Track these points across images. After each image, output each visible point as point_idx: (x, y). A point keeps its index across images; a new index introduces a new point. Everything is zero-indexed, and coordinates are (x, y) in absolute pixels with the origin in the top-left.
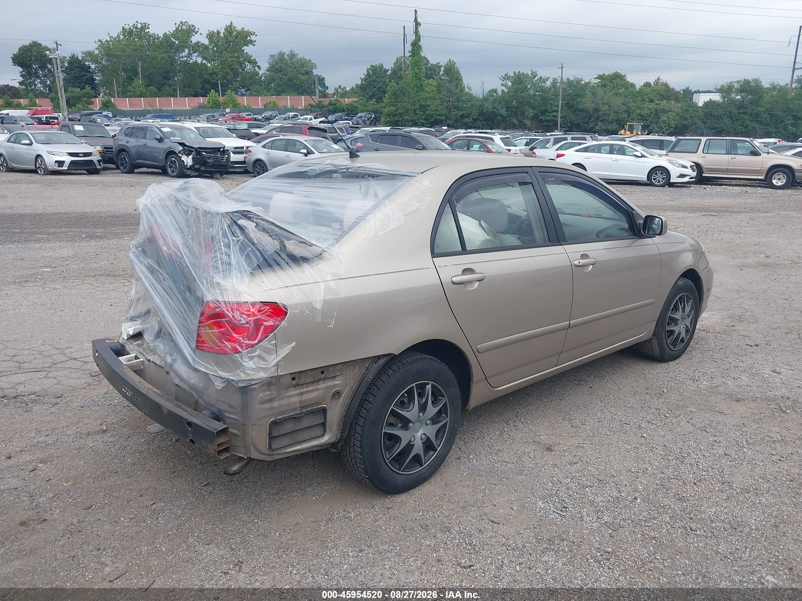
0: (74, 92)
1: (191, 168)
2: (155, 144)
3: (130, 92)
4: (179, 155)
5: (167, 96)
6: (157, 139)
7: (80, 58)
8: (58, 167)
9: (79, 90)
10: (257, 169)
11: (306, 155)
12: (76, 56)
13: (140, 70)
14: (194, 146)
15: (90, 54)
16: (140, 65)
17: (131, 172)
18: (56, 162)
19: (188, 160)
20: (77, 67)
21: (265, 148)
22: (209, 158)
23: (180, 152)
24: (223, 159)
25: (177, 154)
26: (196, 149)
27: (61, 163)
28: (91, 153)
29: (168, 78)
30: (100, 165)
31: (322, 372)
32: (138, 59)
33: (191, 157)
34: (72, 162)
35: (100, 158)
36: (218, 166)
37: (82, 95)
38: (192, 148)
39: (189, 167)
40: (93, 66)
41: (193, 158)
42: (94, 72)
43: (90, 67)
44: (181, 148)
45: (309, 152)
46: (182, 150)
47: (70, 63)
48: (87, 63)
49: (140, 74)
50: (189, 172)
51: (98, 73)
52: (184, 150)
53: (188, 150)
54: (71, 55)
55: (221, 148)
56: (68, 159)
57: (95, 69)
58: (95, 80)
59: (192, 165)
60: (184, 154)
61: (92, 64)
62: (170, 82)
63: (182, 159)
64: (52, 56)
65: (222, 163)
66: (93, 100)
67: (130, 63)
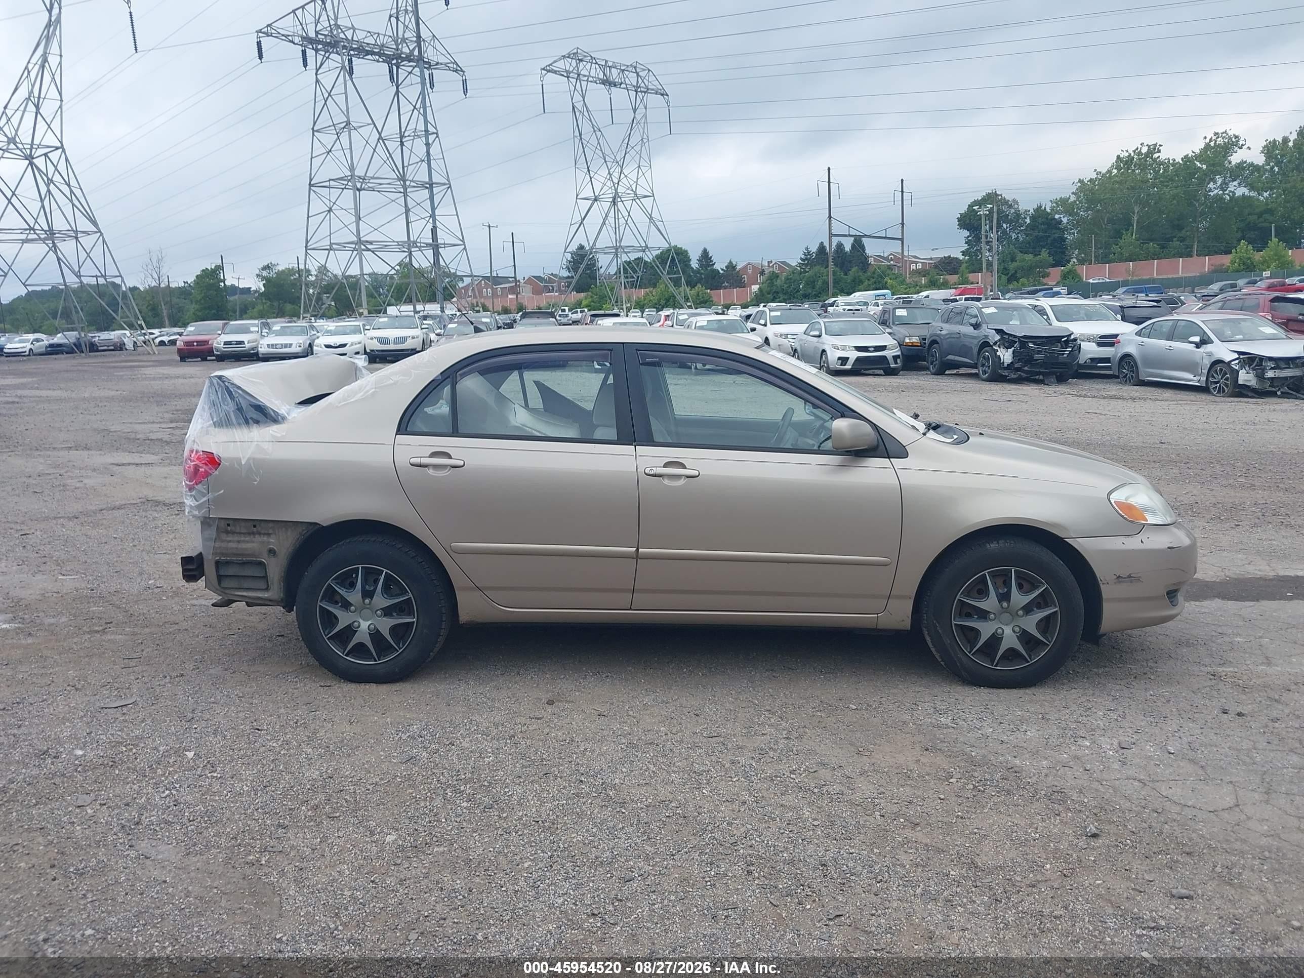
0: (1024, 260)
1: (1010, 366)
2: (970, 330)
3: (1114, 254)
4: (994, 347)
5: (1174, 256)
6: (972, 325)
7: (1048, 210)
8: (841, 365)
9: (1031, 256)
10: (1124, 371)
11: (1198, 345)
12: (1043, 208)
13: (1136, 219)
14: (1017, 334)
15: (1063, 202)
16: (1136, 211)
17: (940, 372)
18: (839, 358)
19: (1006, 356)
20: (1043, 223)
21: (1140, 336)
22: (1039, 352)
23: (995, 344)
24: (1063, 354)
25: (992, 346)
26: (1019, 338)
27: (844, 360)
28: (886, 346)
29: (1180, 228)
30: (896, 363)
31: (255, 526)
32: (1136, 202)
33: (1011, 351)
34: (858, 360)
35: (899, 353)
36: (1053, 364)
37: (1034, 264)
38: (1015, 336)
39: (1006, 366)
40: (1065, 220)
41: (1014, 352)
42: (1065, 229)
43: (1061, 221)
44: (998, 337)
45: (1205, 341)
46: (999, 340)
47: (1033, 218)
48: (1057, 216)
49: (1135, 225)
50: (1005, 373)
51: (1071, 229)
52: (1002, 339)
53: (1007, 339)
54: (1036, 207)
55: (1064, 337)
56: (853, 355)
57: (1068, 223)
58: (1064, 240)
59: (1012, 363)
60: (1002, 347)
61: (1064, 217)
62: (1183, 233)
63: (998, 354)
64: (981, 213)
65: (1060, 361)
66: (1050, 270)
67: (1120, 209)
